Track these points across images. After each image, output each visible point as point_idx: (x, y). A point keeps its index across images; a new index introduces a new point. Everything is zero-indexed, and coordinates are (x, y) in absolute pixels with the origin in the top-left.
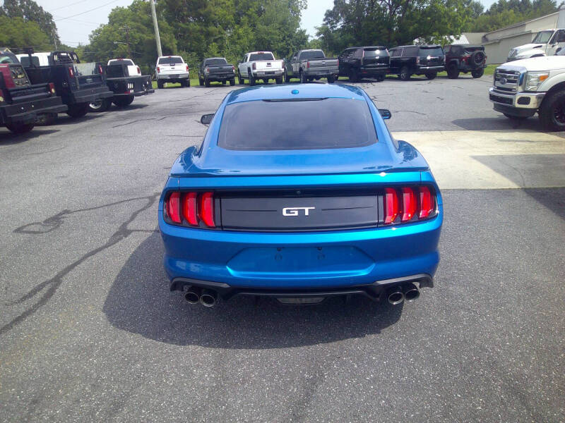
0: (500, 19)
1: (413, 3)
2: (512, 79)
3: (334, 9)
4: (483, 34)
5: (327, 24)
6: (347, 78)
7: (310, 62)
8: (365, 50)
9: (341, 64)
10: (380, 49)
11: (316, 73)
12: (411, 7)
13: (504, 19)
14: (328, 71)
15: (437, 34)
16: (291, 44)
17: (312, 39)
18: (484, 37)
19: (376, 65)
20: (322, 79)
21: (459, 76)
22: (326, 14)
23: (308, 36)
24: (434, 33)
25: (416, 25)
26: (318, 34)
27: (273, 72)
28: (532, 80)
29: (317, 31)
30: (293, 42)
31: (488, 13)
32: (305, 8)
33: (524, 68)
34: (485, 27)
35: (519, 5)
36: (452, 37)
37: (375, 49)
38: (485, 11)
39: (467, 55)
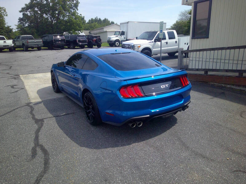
0: (93, 26)
1: (60, 17)
2: (129, 47)
3: (23, 17)
4: (89, 31)
5: (20, 24)
6: (47, 48)
7: (29, 41)
8: (54, 36)
9: (43, 42)
10: (60, 36)
11: (33, 46)
12: (60, 19)
13: (94, 26)
14: (38, 45)
15: (73, 30)
16: (4, 32)
17: (15, 30)
18: (90, 32)
19: (59, 42)
20: (35, 48)
21: (93, 47)
22: (19, 19)
23: (13, 29)
24: (72, 30)
25: (64, 26)
26: (17, 29)
27: (8, 46)
28: (136, 47)
29: (16, 27)
30: (4, 31)
31: (88, 23)
32: (7, 16)
33: (132, 43)
34: (88, 28)
35: (98, 21)
36: (79, 32)
37: (57, 36)
38: (87, 22)
39: (95, 39)
